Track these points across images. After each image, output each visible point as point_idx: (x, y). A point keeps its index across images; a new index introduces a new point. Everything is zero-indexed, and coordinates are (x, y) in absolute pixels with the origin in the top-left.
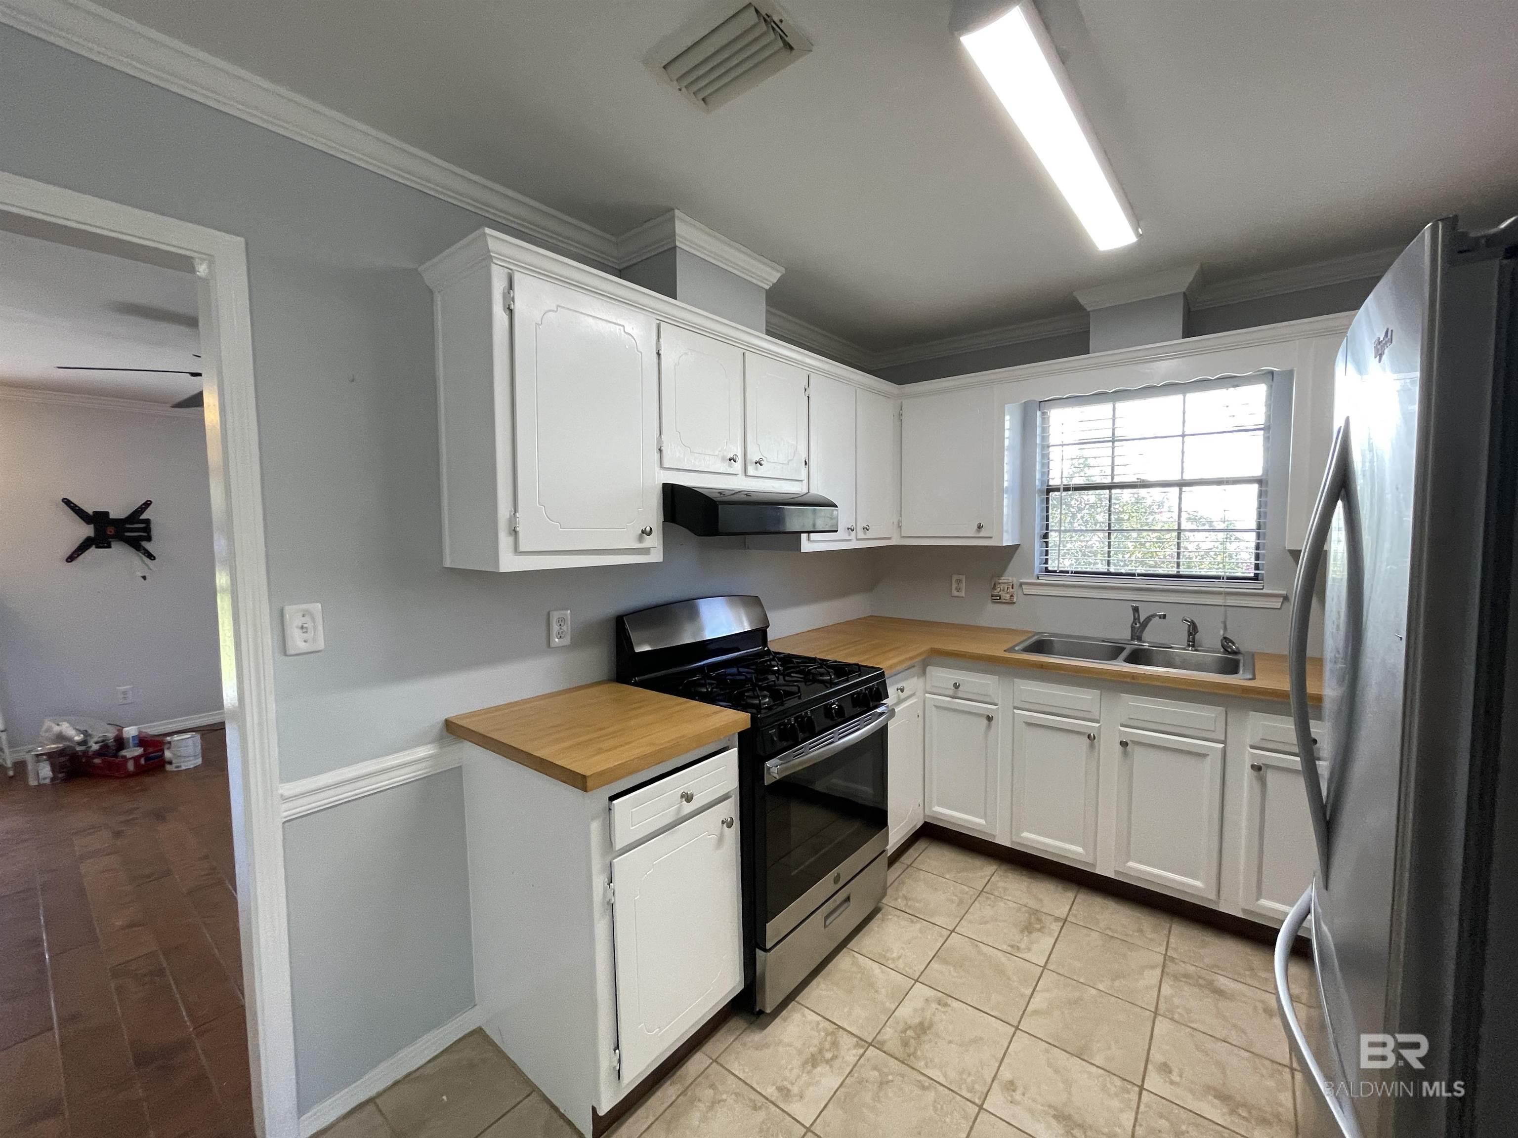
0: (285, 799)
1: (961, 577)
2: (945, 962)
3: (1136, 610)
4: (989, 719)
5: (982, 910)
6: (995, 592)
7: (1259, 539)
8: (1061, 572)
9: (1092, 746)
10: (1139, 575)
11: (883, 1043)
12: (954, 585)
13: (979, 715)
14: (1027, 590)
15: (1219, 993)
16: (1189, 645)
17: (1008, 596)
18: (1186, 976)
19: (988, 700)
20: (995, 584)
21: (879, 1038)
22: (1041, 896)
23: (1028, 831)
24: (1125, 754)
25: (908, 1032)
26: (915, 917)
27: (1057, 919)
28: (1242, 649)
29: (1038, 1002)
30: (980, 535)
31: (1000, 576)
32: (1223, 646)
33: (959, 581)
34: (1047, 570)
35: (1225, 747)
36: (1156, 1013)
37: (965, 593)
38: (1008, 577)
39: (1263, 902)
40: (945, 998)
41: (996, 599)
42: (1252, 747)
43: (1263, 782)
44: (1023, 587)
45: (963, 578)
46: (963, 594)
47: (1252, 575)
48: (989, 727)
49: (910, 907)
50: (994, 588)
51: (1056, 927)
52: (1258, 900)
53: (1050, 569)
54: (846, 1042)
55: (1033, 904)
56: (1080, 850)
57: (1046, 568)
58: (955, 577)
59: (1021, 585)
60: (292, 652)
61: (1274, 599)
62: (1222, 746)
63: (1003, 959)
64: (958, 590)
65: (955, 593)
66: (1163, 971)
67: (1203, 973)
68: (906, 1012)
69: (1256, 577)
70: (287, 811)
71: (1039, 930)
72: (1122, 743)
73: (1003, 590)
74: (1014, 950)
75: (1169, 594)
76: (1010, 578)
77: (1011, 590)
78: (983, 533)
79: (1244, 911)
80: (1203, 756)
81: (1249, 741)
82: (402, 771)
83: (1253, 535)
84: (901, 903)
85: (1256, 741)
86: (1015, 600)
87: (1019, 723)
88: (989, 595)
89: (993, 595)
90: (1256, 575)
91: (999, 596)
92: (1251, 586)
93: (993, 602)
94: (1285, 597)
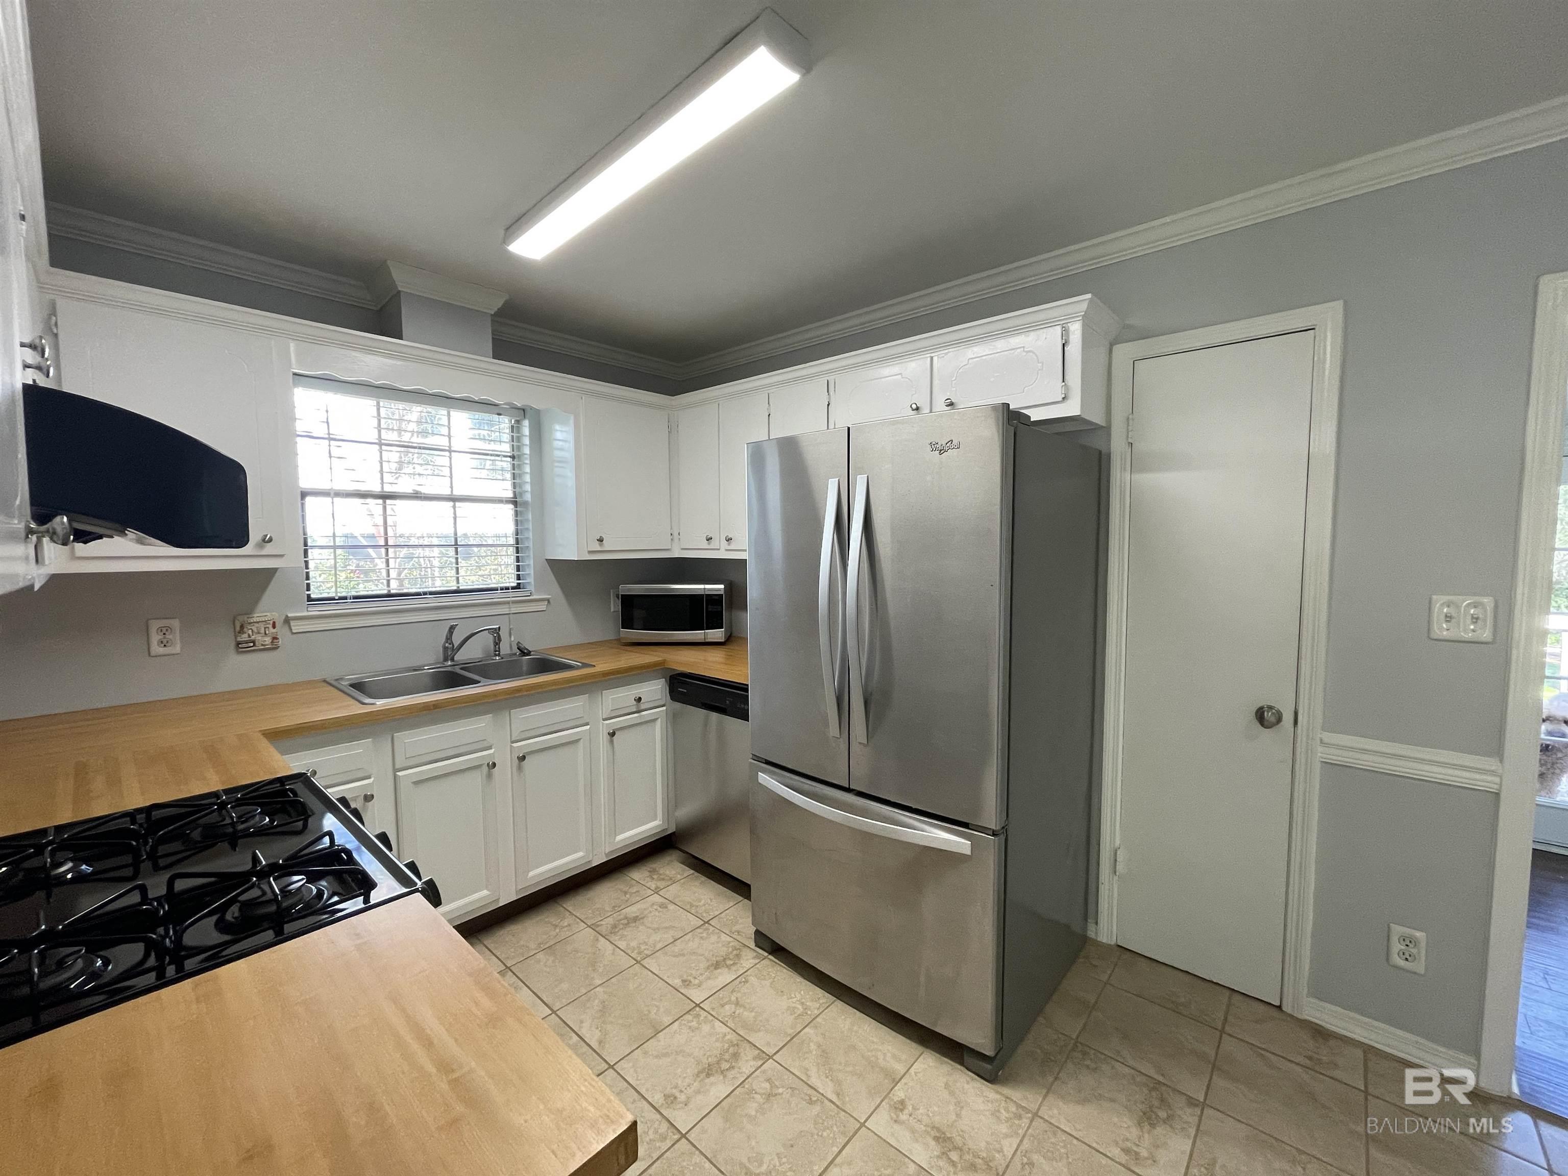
1: (169, 622)
4: (368, 797)
6: (244, 637)
7: (518, 553)
8: (341, 598)
9: (492, 774)
12: (155, 638)
14: (296, 627)
16: (496, 655)
17: (268, 639)
18: (615, 926)
20: (242, 627)
24: (521, 766)
31: (249, 612)
32: (520, 649)
33: (165, 630)
34: (309, 599)
35: (590, 729)
36: (637, 962)
37: (182, 649)
38: (264, 613)
39: (618, 839)
41: (248, 647)
42: (604, 720)
43: (612, 742)
44: (292, 623)
45: (176, 623)
46: (175, 649)
47: (515, 584)
52: (614, 838)
53: (317, 596)
56: (486, 893)
57: (309, 596)
58: (155, 625)
59: (284, 622)
61: (535, 603)
62: (588, 727)
64: (165, 644)
65: (158, 650)
66: (603, 936)
67: (617, 916)
69: (518, 586)
72: (518, 758)
73: (259, 633)
76: (268, 614)
77: (272, 630)
78: (268, 550)
79: (606, 855)
80: (576, 741)
81: (602, 716)
83: (511, 550)
85: (606, 716)
86: (280, 644)
87: (404, 786)
88: (233, 644)
89: (238, 644)
90: (519, 584)
91: (254, 642)
92: (519, 595)
93: (239, 653)
94: (548, 601)
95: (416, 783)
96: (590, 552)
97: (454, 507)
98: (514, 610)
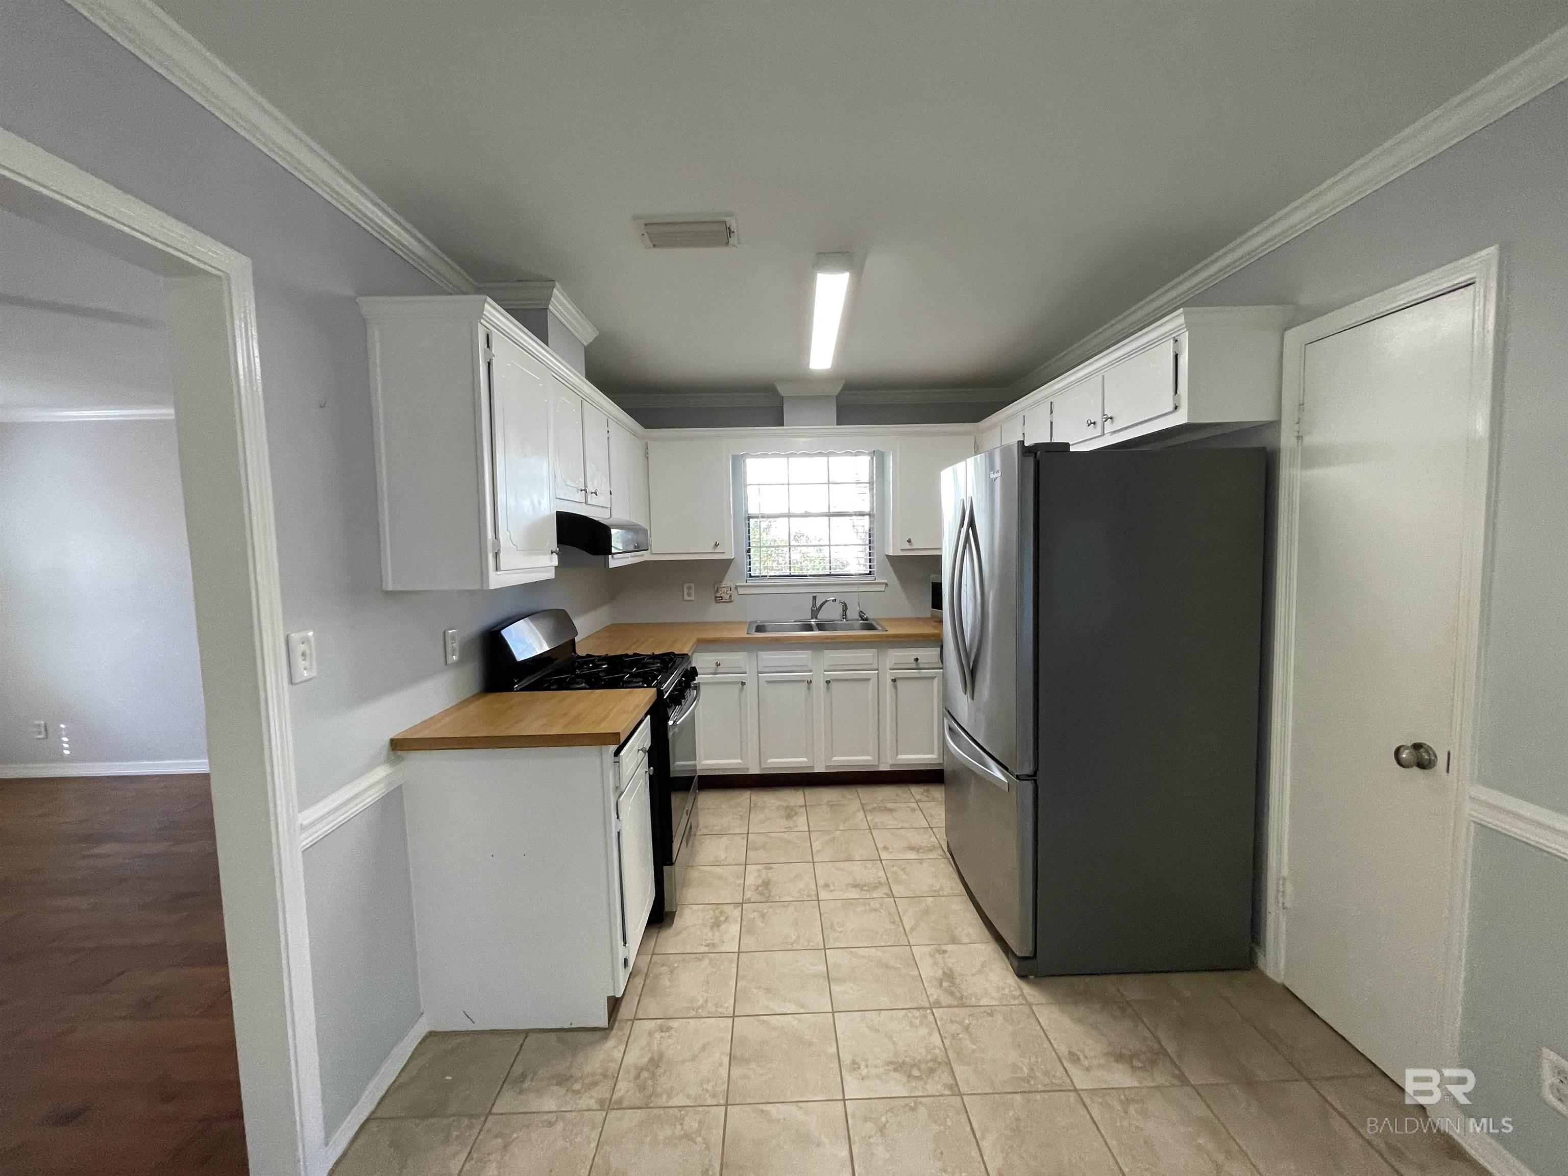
0: (303, 828)
1: (691, 584)
2: (756, 849)
3: (814, 598)
4: (743, 684)
5: (756, 817)
6: (718, 595)
8: (762, 577)
9: (809, 688)
10: (810, 576)
11: (749, 899)
12: (686, 592)
13: (737, 683)
14: (741, 591)
15: (891, 810)
16: (844, 618)
17: (728, 596)
18: (874, 809)
19: (738, 670)
20: (717, 589)
21: (745, 898)
22: (785, 798)
23: (771, 758)
24: (828, 688)
25: (760, 889)
26: (719, 835)
27: (801, 806)
28: (869, 617)
29: (816, 846)
30: (717, 551)
31: (720, 582)
32: (860, 616)
33: (689, 588)
34: (750, 576)
35: (878, 673)
36: (870, 829)
37: (695, 597)
38: (727, 582)
39: (900, 757)
40: (768, 866)
41: (719, 600)
42: (891, 669)
43: (895, 687)
44: (739, 589)
45: (693, 585)
46: (693, 598)
47: (868, 572)
48: (742, 690)
49: (711, 831)
50: (717, 591)
51: (803, 810)
52: (897, 755)
53: (752, 575)
54: (728, 909)
55: (784, 804)
56: (805, 759)
57: (750, 574)
58: (686, 586)
59: (736, 588)
60: (298, 681)
61: (882, 586)
62: (877, 672)
63: (785, 835)
64: (689, 595)
65: (687, 598)
66: (864, 811)
67: (880, 805)
68: (751, 880)
69: (870, 573)
70: (306, 840)
71: (795, 814)
72: (827, 682)
73: (724, 593)
74: (789, 830)
75: (828, 587)
76: (728, 583)
77: (729, 592)
78: (718, 550)
79: (892, 765)
80: (867, 680)
81: (888, 667)
82: (370, 793)
84: (705, 831)
85: (891, 666)
86: (733, 599)
87: (762, 682)
88: (713, 598)
89: (716, 597)
90: (870, 571)
91: (722, 597)
92: (869, 579)
93: (717, 602)
94: (886, 585)
95: (769, 682)
96: (902, 550)
97: (829, 519)
98: (860, 590)
